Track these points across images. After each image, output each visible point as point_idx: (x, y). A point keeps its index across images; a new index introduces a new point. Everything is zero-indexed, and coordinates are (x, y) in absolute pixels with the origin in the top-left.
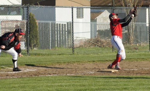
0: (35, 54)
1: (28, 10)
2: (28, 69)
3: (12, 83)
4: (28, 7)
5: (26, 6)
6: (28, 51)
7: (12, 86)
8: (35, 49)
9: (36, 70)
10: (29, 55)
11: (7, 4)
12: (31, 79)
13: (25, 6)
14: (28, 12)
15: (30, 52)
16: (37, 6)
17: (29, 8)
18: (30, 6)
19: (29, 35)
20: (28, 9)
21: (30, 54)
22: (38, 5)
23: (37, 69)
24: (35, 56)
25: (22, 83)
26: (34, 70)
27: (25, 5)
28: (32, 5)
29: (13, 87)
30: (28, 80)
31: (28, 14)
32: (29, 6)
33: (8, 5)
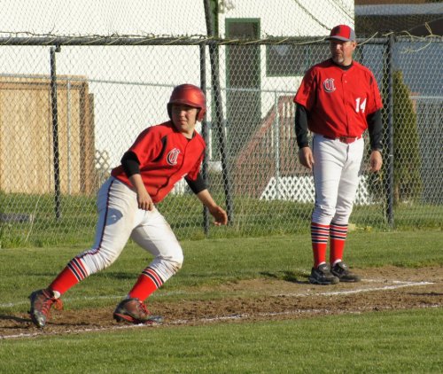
0: (418, 224)
1: (389, 56)
2: (398, 278)
3: (349, 334)
4: (388, 44)
5: (381, 40)
6: (388, 211)
7: (348, 343)
8: (405, 202)
9: (427, 283)
10: (395, 228)
11: (312, 35)
12: (415, 316)
13: (377, 40)
14: (388, 61)
15: (395, 217)
16: (423, 39)
17: (393, 45)
18: (396, 41)
19: (392, 149)
20: (388, 50)
21: (396, 222)
22: (426, 33)
23: (432, 278)
24: (417, 230)
25: (387, 334)
26: (422, 283)
27: (379, 36)
28: (405, 34)
29: (353, 348)
30: (408, 323)
31: (388, 71)
32: (392, 37)
33: (316, 38)
